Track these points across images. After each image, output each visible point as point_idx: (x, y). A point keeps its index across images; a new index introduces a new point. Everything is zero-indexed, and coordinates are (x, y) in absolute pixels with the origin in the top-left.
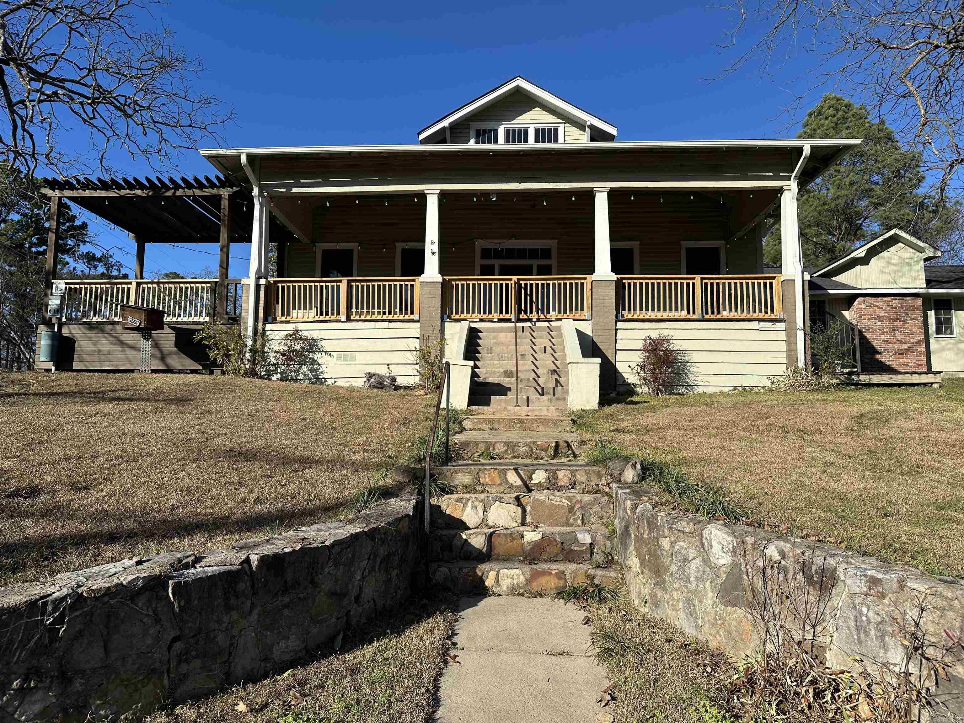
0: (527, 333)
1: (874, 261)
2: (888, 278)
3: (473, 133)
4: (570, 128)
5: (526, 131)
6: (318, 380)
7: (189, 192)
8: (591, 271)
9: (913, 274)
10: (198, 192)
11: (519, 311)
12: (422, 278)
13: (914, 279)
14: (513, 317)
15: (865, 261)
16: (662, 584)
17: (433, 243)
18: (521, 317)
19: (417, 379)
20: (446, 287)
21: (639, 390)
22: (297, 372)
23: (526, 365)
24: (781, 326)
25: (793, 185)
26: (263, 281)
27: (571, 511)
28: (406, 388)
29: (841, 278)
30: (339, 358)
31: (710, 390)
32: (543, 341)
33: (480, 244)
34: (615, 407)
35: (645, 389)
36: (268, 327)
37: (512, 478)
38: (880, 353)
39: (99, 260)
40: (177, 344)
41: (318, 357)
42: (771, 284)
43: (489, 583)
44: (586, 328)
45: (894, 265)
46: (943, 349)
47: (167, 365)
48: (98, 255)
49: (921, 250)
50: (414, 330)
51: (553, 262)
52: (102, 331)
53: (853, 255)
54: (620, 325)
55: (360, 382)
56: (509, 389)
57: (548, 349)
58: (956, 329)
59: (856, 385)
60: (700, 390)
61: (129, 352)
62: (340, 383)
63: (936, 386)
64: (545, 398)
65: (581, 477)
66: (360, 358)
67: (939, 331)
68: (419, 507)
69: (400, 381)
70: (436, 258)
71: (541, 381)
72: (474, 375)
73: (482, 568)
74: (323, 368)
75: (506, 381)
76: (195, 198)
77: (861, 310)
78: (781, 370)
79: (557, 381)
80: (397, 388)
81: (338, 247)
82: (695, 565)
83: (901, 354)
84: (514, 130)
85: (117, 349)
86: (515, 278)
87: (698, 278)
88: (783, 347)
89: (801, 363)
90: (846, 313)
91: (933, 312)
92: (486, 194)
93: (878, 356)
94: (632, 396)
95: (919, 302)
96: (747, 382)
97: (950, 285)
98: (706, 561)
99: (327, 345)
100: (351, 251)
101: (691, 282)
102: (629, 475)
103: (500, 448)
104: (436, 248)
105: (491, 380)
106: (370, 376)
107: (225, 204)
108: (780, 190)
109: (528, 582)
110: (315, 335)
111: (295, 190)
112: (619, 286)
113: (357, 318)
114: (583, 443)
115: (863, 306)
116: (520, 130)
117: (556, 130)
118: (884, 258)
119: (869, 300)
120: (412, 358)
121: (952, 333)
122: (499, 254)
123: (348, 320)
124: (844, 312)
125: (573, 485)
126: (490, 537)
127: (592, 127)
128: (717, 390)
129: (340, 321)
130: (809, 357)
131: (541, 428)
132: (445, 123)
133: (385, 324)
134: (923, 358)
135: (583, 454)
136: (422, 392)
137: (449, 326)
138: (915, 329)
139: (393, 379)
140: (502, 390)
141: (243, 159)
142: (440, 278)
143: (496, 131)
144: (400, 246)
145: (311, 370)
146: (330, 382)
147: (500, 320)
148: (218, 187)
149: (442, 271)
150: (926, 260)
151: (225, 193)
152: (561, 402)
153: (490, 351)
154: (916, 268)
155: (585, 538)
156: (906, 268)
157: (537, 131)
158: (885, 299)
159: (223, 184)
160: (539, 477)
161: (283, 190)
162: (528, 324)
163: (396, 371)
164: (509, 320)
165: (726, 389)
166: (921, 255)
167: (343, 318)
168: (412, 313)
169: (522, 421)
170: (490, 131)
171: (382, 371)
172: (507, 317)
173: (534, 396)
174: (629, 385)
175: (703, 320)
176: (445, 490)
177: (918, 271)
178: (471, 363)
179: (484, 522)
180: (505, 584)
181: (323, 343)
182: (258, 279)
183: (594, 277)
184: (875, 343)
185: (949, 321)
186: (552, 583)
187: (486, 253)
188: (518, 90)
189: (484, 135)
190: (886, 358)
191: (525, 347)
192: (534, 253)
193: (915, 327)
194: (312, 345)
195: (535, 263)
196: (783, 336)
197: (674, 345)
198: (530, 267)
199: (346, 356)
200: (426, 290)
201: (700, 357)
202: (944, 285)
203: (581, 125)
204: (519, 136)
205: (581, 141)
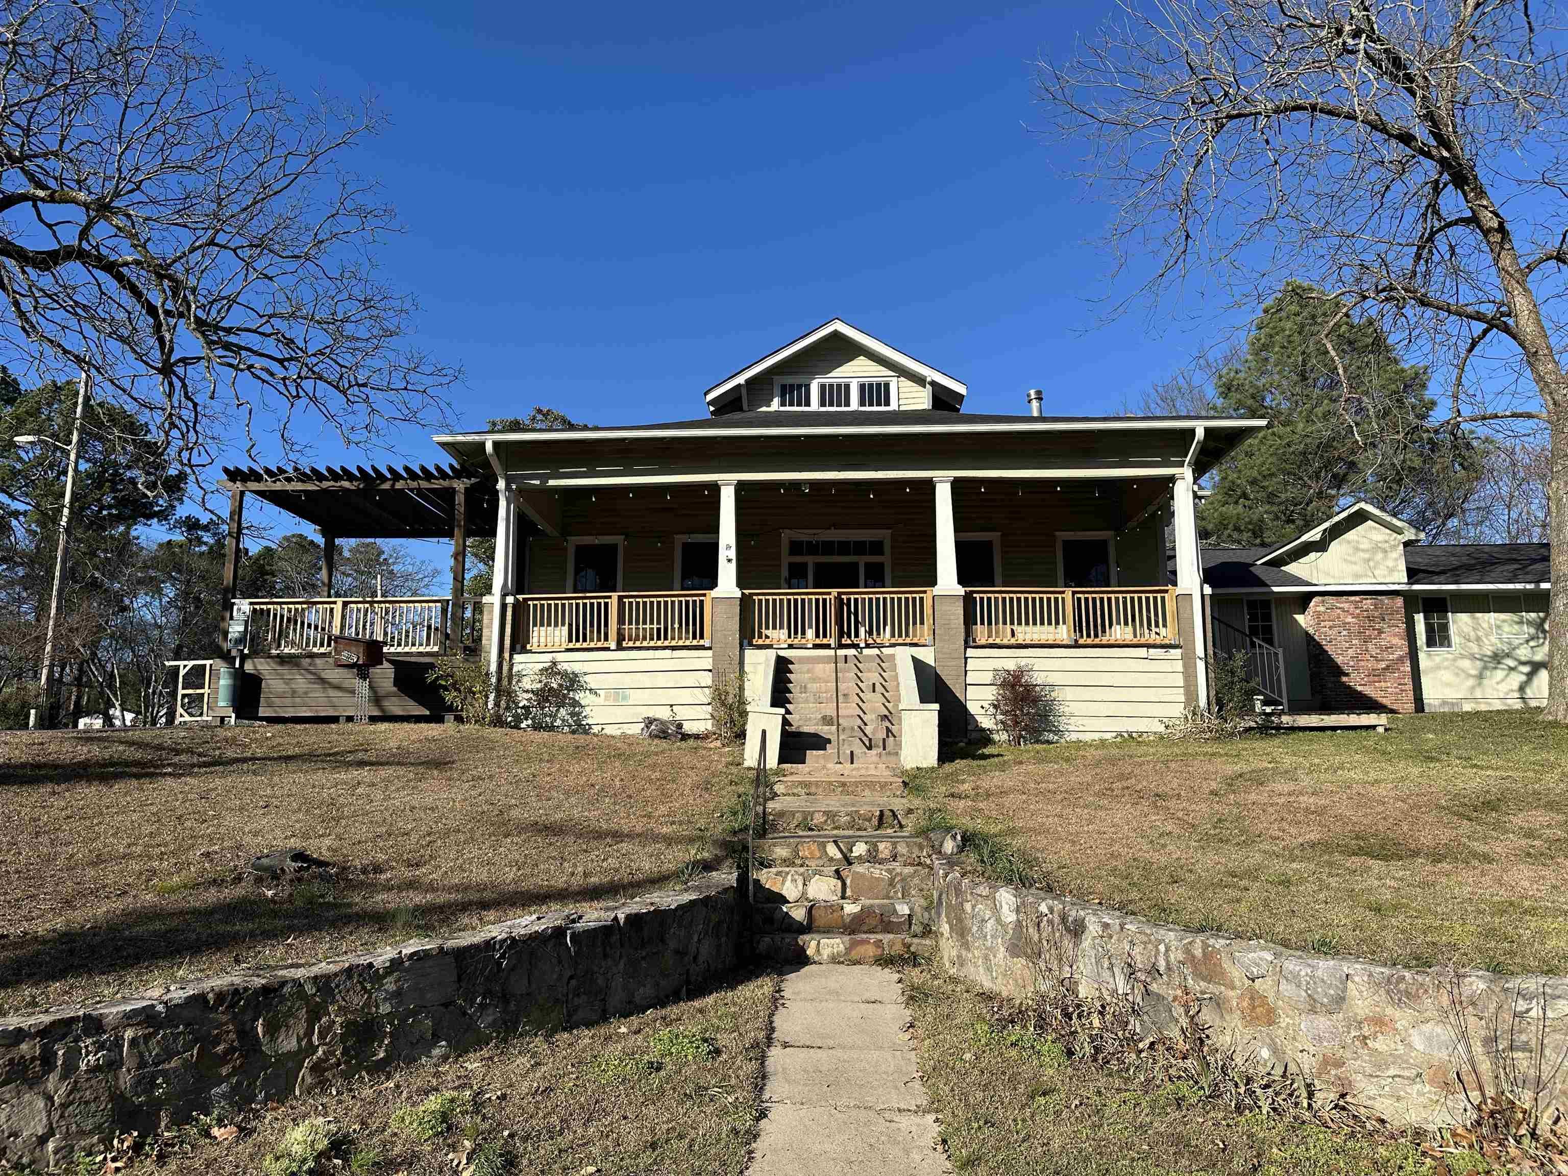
0: (850, 665)
1: (1334, 546)
2: (1357, 568)
3: (777, 390)
4: (905, 383)
5: (847, 387)
6: (580, 728)
7: (414, 484)
8: (933, 582)
9: (1390, 564)
10: (424, 484)
11: (841, 634)
12: (714, 593)
13: (1391, 570)
14: (832, 642)
15: (1321, 546)
16: (966, 946)
17: (728, 547)
18: (843, 642)
19: (709, 726)
20: (746, 603)
21: (996, 737)
22: (554, 716)
23: (849, 709)
24: (1176, 653)
25: (1187, 472)
26: (510, 600)
27: (891, 883)
28: (697, 737)
29: (1292, 568)
30: (607, 698)
31: (1087, 737)
32: (872, 676)
33: (786, 536)
34: (959, 764)
35: (1004, 736)
36: (518, 658)
37: (832, 850)
38: (1347, 675)
39: (206, 528)
40: (398, 682)
41: (579, 696)
42: (1163, 599)
43: (810, 952)
44: (927, 656)
45: (1363, 551)
46: (1438, 667)
47: (383, 710)
48: (204, 521)
49: (1399, 531)
50: (705, 659)
51: (886, 559)
52: (298, 665)
53: (1304, 538)
54: (970, 652)
55: (636, 729)
56: (829, 741)
57: (878, 688)
58: (1455, 639)
59: (1278, 728)
60: (1074, 737)
62: (609, 730)
63: (1380, 730)
64: (874, 752)
65: (902, 849)
66: (636, 697)
67: (1430, 643)
68: (743, 879)
69: (688, 728)
70: (733, 565)
71: (868, 730)
72: (785, 722)
73: (803, 939)
74: (587, 711)
75: (825, 731)
76: (420, 492)
77: (1319, 614)
78: (1178, 710)
79: (888, 730)
80: (685, 737)
81: (597, 542)
82: (990, 925)
83: (1377, 675)
84: (831, 386)
85: (317, 689)
86: (835, 592)
87: (1069, 592)
88: (1179, 680)
89: (1203, 702)
90: (1300, 618)
91: (1422, 615)
92: (796, 484)
93: (1344, 679)
94: (985, 746)
95: (1400, 601)
96: (1134, 726)
97: (1442, 578)
98: (999, 921)
99: (592, 681)
100: (614, 548)
101: (1060, 596)
102: (949, 846)
103: (819, 819)
104: (732, 554)
105: (806, 729)
106: (649, 722)
107: (460, 499)
108: (1172, 479)
109: (848, 950)
110: (577, 668)
111: (552, 482)
112: (968, 600)
113: (631, 644)
114: (910, 811)
115: (1322, 609)
116: (839, 386)
117: (887, 385)
118: (1349, 542)
119: (1330, 600)
120: (704, 696)
121: (1449, 646)
122: (812, 548)
123: (620, 648)
124: (1297, 617)
125: (894, 858)
126: (810, 910)
127: (933, 384)
128: (1097, 736)
129: (608, 649)
130: (1213, 693)
131: (867, 792)
132: (741, 379)
133: (668, 653)
134: (1408, 681)
135: (910, 824)
136: (718, 744)
137: (749, 654)
138: (1396, 641)
139: (680, 726)
140: (820, 743)
141: (489, 447)
142: (738, 594)
143: (808, 386)
144: (681, 539)
145: (572, 715)
146: (596, 729)
147: (816, 646)
148: (452, 478)
149: (741, 584)
150: (1406, 544)
151: (460, 486)
152: (893, 758)
153: (804, 689)
154: (1394, 555)
155: (903, 909)
156: (1380, 556)
157: (862, 387)
158: (1353, 598)
159: (458, 474)
160: (860, 849)
161: (537, 482)
162: (852, 652)
163: (682, 714)
164: (828, 646)
165: (1108, 736)
166: (1399, 537)
167: (613, 646)
168: (702, 637)
169: (844, 784)
170: (799, 387)
171: (663, 714)
172: (825, 641)
173: (859, 749)
174: (983, 730)
175: (1076, 645)
176: (764, 864)
177: (1396, 560)
178: (782, 711)
179: (804, 895)
180: (826, 953)
181: (587, 678)
182: (504, 596)
183: (937, 590)
184: (1339, 660)
185: (1445, 628)
186: (870, 951)
187: (796, 548)
188: (836, 334)
189: (792, 392)
190: (1357, 681)
191: (848, 685)
192: (860, 548)
193: (1394, 638)
194: (573, 681)
195: (863, 560)
196: (1179, 666)
197: (1038, 678)
198: (856, 565)
199: (618, 694)
200: (720, 609)
201: (1069, 694)
202: (1435, 578)
203: (920, 380)
204: (831, 394)
205: (921, 400)
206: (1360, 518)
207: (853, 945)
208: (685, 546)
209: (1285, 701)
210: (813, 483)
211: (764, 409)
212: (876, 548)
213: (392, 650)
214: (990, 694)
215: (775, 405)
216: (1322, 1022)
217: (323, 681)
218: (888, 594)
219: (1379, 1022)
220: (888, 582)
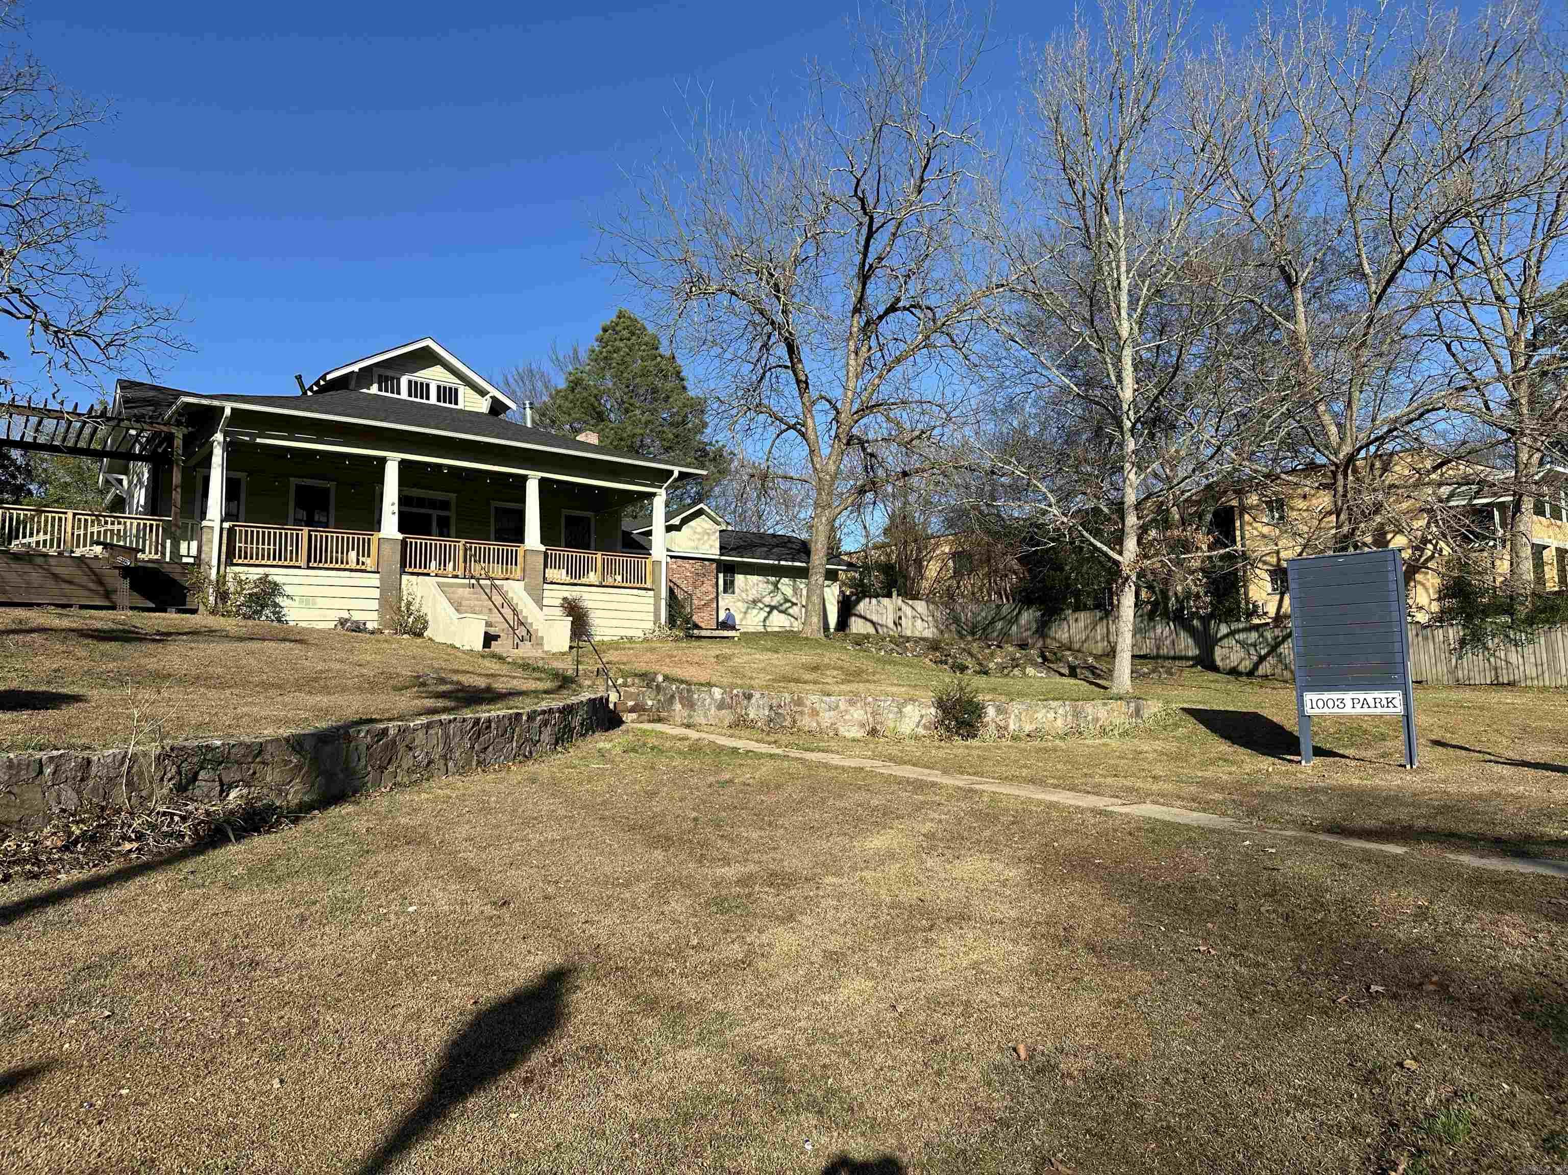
0: (479, 590)
1: (683, 528)
2: (695, 543)
3: (375, 378)
4: (469, 391)
5: (428, 385)
6: (280, 622)
8: (522, 541)
9: (712, 542)
12: (381, 534)
13: (711, 546)
14: (460, 574)
15: (678, 528)
17: (393, 504)
18: (467, 574)
20: (403, 545)
24: (651, 593)
25: (662, 492)
26: (225, 525)
28: (375, 632)
30: (301, 602)
31: (606, 639)
32: (498, 598)
36: (230, 569)
41: (279, 600)
42: (646, 562)
43: (624, 719)
45: (699, 534)
47: (110, 601)
49: (718, 523)
50: (372, 580)
51: (452, 514)
53: (670, 522)
54: (545, 586)
55: (330, 625)
56: (499, 636)
57: (506, 605)
58: (737, 590)
60: (595, 638)
61: (64, 586)
62: (301, 624)
64: (527, 643)
65: (637, 681)
66: (321, 602)
67: (725, 591)
69: (365, 625)
70: (396, 516)
73: (618, 714)
74: (285, 611)
77: (673, 569)
78: (650, 625)
83: (699, 609)
84: (417, 383)
85: (50, 583)
86: (463, 541)
87: (600, 553)
88: (653, 609)
89: (663, 620)
91: (723, 574)
92: (439, 466)
95: (714, 565)
96: (630, 633)
97: (734, 553)
98: (712, 699)
99: (288, 590)
101: (593, 556)
104: (396, 509)
106: (342, 620)
107: (178, 442)
108: (654, 494)
109: (638, 718)
110: (278, 579)
111: (258, 440)
112: (546, 554)
113: (316, 565)
115: (675, 566)
116: (422, 383)
117: (456, 390)
118: (691, 527)
119: (679, 561)
120: (371, 605)
121: (733, 593)
123: (308, 567)
127: (490, 395)
128: (609, 638)
129: (300, 567)
130: (667, 616)
132: (356, 368)
133: (347, 573)
134: (714, 613)
137: (405, 578)
138: (710, 588)
141: (227, 412)
142: (397, 536)
143: (399, 380)
144: (294, 481)
145: (274, 613)
146: (291, 623)
147: (453, 576)
148: (172, 425)
150: (721, 532)
151: (179, 432)
152: (539, 647)
154: (713, 538)
156: (706, 537)
157: (439, 388)
158: (691, 561)
160: (620, 681)
161: (247, 439)
163: (360, 616)
164: (458, 577)
165: (615, 638)
166: (718, 528)
167: (303, 564)
170: (392, 379)
171: (349, 616)
173: (518, 641)
175: (602, 586)
177: (716, 540)
181: (285, 588)
182: (220, 522)
183: (526, 546)
185: (732, 582)
186: (648, 718)
188: (426, 347)
189: (387, 383)
192: (433, 504)
193: (708, 586)
194: (275, 589)
195: (435, 514)
196: (652, 601)
197: (585, 604)
198: (429, 516)
199: (308, 601)
200: (384, 545)
201: (599, 613)
202: (732, 553)
203: (482, 393)
204: (420, 389)
205: (482, 406)
206: (700, 513)
207: (640, 716)
208: (299, 488)
210: (450, 467)
211: (365, 390)
212: (445, 505)
214: (556, 612)
215: (374, 389)
216: (832, 713)
217: (56, 577)
218: (494, 546)
219: (846, 711)
220: (453, 530)
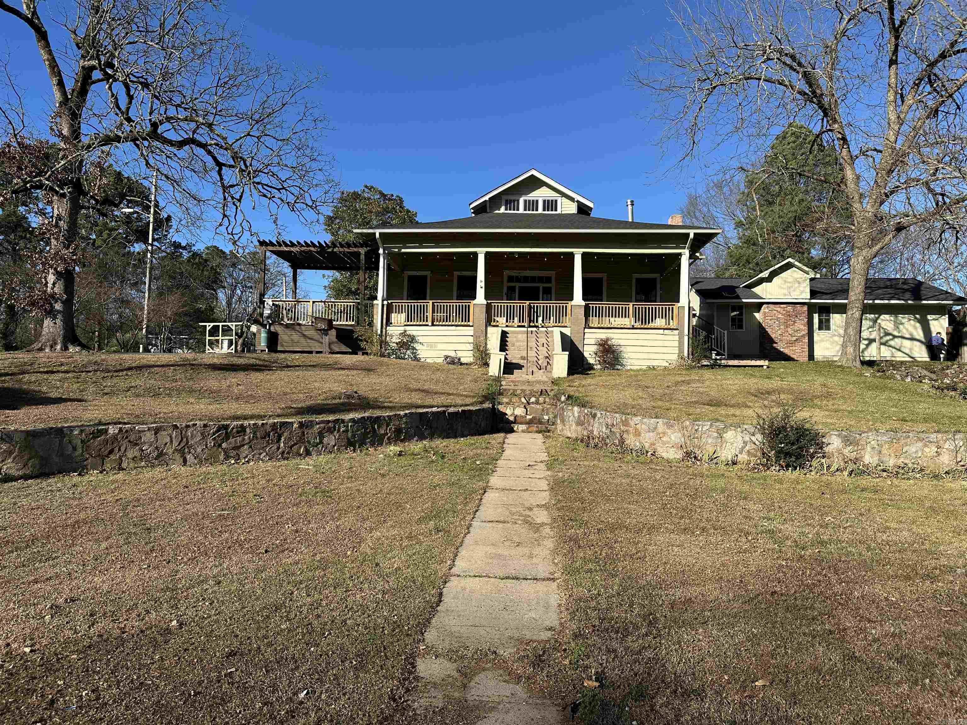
0: (534, 333)
1: (775, 279)
2: (785, 291)
3: (503, 202)
4: (565, 200)
5: (537, 201)
6: (416, 359)
7: (341, 250)
8: (572, 299)
9: (801, 289)
10: (346, 250)
11: (530, 321)
12: (475, 302)
13: (802, 292)
14: (526, 325)
15: (769, 279)
16: (564, 425)
17: (481, 281)
18: (531, 324)
19: (471, 360)
20: (489, 307)
21: (595, 367)
22: (405, 354)
23: (532, 354)
24: (676, 332)
25: (687, 252)
26: (385, 302)
27: (543, 410)
28: (467, 364)
29: (757, 290)
30: (427, 346)
31: (634, 368)
32: (542, 340)
33: (506, 273)
34: (575, 376)
35: (599, 367)
36: (388, 328)
37: (523, 400)
38: (776, 343)
40: (338, 337)
41: (415, 345)
42: (672, 308)
43: (515, 429)
44: (567, 331)
45: (790, 282)
46: (822, 341)
47: (334, 349)
49: (807, 273)
50: (470, 331)
51: (553, 285)
52: (294, 329)
53: (759, 276)
54: (586, 330)
55: (440, 360)
56: (523, 366)
57: (545, 345)
58: (832, 327)
60: (629, 368)
61: (310, 341)
62: (429, 360)
63: (765, 367)
64: (542, 371)
65: (547, 400)
66: (440, 346)
67: (820, 328)
68: (493, 406)
69: (463, 360)
70: (483, 290)
71: (540, 362)
72: (506, 358)
73: (512, 425)
74: (419, 352)
75: (521, 362)
76: (344, 254)
77: (765, 313)
78: (675, 357)
79: (548, 363)
80: (462, 364)
81: (418, 274)
82: (571, 417)
83: (791, 343)
84: (529, 201)
86: (528, 302)
87: (631, 304)
88: (676, 344)
89: (686, 354)
90: (757, 315)
91: (817, 315)
93: (775, 345)
94: (590, 370)
95: (805, 308)
96: (655, 363)
97: (828, 296)
98: (573, 416)
99: (421, 339)
100: (425, 277)
101: (627, 306)
102: (563, 398)
103: (519, 392)
104: (483, 284)
105: (514, 361)
106: (446, 357)
107: (362, 257)
108: (680, 254)
109: (527, 428)
110: (414, 333)
111: (403, 250)
112: (587, 308)
113: (438, 323)
114: (552, 390)
115: (767, 311)
116: (533, 201)
117: (556, 201)
118: (782, 278)
119: (771, 306)
120: (471, 347)
121: (829, 329)
122: (518, 279)
123: (433, 325)
124: (755, 314)
125: (545, 403)
126: (515, 417)
127: (578, 201)
128: (639, 368)
129: (428, 325)
131: (537, 385)
132: (487, 198)
133: (454, 328)
134: (807, 346)
135: (552, 394)
136: (476, 367)
137: (490, 329)
138: (802, 327)
139: (459, 359)
140: (519, 367)
141: (377, 235)
142: (485, 302)
143: (518, 201)
144: (456, 273)
145: (413, 353)
146: (423, 360)
147: (519, 326)
148: (358, 247)
149: (486, 298)
150: (812, 280)
151: (362, 251)
152: (549, 374)
153: (513, 345)
154: (803, 285)
155: (546, 417)
156: (797, 285)
157: (544, 201)
158: (782, 306)
159: (362, 246)
160: (533, 400)
161: (396, 250)
162: (534, 329)
163: (460, 354)
164: (524, 326)
165: (643, 367)
166: (808, 276)
167: (430, 324)
168: (469, 321)
169: (529, 382)
170: (514, 201)
171: (453, 354)
172: (523, 324)
173: (535, 369)
174: (590, 364)
175: (633, 328)
176: (499, 403)
177: (805, 287)
178: (505, 353)
179: (513, 413)
180: (520, 429)
181: (419, 338)
182: (383, 301)
183: (573, 303)
184: (773, 336)
185: (828, 321)
186: (535, 429)
187: (511, 279)
188: (532, 176)
189: (510, 203)
190: (781, 347)
191: (532, 344)
192: (541, 279)
194: (413, 339)
195: (541, 286)
196: (677, 338)
197: (614, 342)
198: (538, 288)
199: (431, 346)
200: (477, 310)
201: (629, 349)
202: (824, 297)
203: (572, 199)
205: (572, 209)
206: (789, 266)
207: (529, 427)
208: (459, 277)
209: (726, 354)
210: (519, 253)
211: (497, 212)
212: (548, 280)
213: (338, 323)
214: (594, 348)
215: (502, 210)
217: (304, 336)
218: (553, 304)
219: (664, 433)
220: (553, 296)
